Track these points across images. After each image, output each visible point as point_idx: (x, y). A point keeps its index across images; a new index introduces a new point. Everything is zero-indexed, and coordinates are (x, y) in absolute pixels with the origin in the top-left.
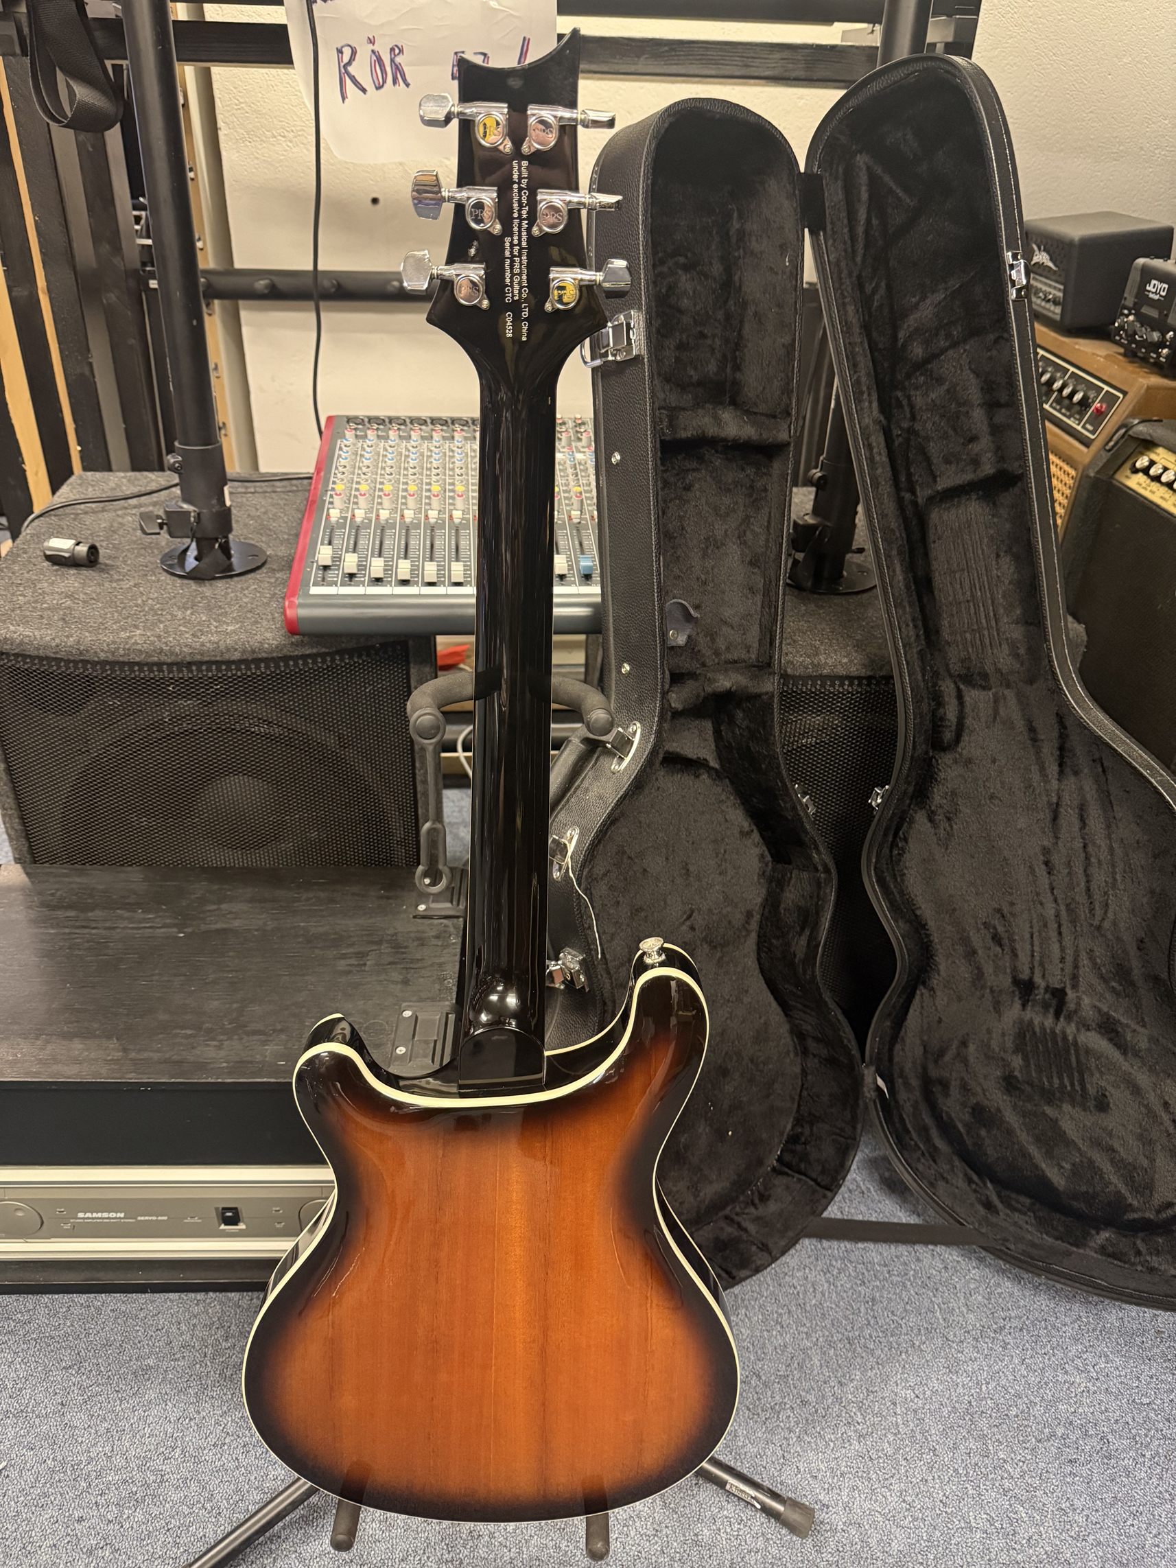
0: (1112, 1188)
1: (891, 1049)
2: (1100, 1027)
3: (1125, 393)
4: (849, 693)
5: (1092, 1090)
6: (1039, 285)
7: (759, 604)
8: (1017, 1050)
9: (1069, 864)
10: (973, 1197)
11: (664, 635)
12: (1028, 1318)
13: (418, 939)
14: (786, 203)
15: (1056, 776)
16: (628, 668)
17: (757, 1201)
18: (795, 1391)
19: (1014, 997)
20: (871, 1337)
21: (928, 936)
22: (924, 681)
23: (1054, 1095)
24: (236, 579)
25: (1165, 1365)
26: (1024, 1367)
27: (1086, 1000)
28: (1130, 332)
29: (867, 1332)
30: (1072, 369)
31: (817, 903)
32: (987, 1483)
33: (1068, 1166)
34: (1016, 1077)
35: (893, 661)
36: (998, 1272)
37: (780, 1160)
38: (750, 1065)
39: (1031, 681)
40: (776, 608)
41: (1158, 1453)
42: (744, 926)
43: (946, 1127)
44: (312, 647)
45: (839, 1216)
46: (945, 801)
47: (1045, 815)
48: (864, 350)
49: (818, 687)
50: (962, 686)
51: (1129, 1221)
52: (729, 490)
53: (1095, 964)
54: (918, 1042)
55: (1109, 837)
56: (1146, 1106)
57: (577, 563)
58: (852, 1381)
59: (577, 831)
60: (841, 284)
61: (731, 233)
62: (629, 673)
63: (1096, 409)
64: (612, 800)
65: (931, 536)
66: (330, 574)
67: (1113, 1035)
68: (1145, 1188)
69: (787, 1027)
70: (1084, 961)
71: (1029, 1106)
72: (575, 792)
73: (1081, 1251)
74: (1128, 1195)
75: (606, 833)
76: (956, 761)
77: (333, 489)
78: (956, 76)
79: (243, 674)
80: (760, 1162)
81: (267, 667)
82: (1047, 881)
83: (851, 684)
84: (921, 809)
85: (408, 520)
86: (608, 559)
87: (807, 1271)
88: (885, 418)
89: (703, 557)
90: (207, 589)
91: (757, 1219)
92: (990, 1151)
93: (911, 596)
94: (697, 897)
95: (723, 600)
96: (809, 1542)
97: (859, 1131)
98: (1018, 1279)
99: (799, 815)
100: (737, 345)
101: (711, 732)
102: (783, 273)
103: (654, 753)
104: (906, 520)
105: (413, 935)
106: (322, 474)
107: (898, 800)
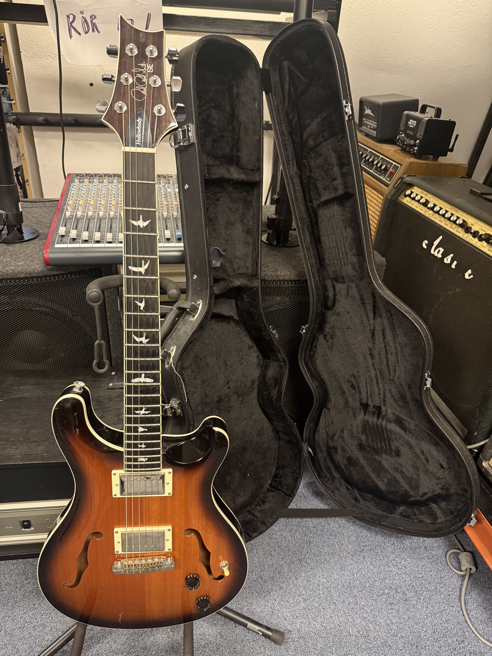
0: (403, 488)
1: (314, 435)
2: (395, 421)
3: (401, 165)
4: (291, 287)
5: (394, 448)
6: (368, 123)
7: (251, 250)
8: (363, 433)
9: (379, 354)
10: (350, 496)
11: (210, 262)
12: (373, 545)
13: (109, 398)
14: (255, 81)
15: (373, 318)
16: (196, 277)
17: (261, 503)
18: (277, 583)
19: (361, 410)
20: (309, 558)
21: (326, 387)
22: (319, 281)
23: (379, 451)
24: (25, 243)
25: (428, 561)
26: (372, 566)
27: (389, 411)
28: (403, 141)
29: (307, 556)
30: (381, 156)
31: (281, 375)
32: (357, 616)
33: (386, 480)
34: (363, 444)
35: (307, 273)
36: (361, 527)
37: (270, 485)
38: (256, 445)
39: (361, 279)
40: (258, 251)
41: (426, 597)
42: (251, 386)
43: (337, 467)
44: (57, 271)
45: (296, 507)
46: (330, 331)
47: (369, 334)
48: (290, 143)
49: (278, 285)
50: (334, 283)
51: (410, 501)
52: (236, 201)
53: (392, 395)
54: (325, 432)
55: (395, 343)
56: (415, 453)
57: (175, 233)
58: (301, 577)
59: (175, 347)
60: (280, 115)
61: (234, 94)
62: (196, 279)
63: (391, 172)
64: (190, 333)
65: (320, 220)
66: (64, 239)
67: (401, 424)
68: (416, 487)
69: (271, 428)
70: (388, 394)
71: (369, 456)
72: (175, 331)
73: (393, 516)
74: (410, 491)
75: (188, 347)
76: (333, 314)
77: (68, 204)
78: (320, 28)
79: (26, 284)
80: (262, 487)
81: (37, 281)
82: (371, 362)
83: (291, 284)
84: (321, 334)
85: (101, 216)
86: (186, 230)
87: (282, 532)
88: (300, 171)
89: (226, 229)
90: (11, 248)
91: (261, 511)
92: (355, 476)
93: (313, 246)
94: (231, 375)
95: (235, 248)
96: (283, 647)
97: (302, 470)
98: (369, 529)
99: (272, 338)
100: (238, 141)
101: (234, 305)
102: (255, 110)
103: (207, 312)
104: (309, 214)
105: (106, 397)
106: (64, 197)
107: (312, 331)
